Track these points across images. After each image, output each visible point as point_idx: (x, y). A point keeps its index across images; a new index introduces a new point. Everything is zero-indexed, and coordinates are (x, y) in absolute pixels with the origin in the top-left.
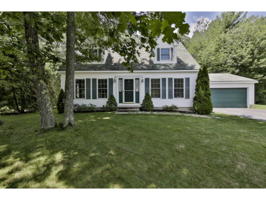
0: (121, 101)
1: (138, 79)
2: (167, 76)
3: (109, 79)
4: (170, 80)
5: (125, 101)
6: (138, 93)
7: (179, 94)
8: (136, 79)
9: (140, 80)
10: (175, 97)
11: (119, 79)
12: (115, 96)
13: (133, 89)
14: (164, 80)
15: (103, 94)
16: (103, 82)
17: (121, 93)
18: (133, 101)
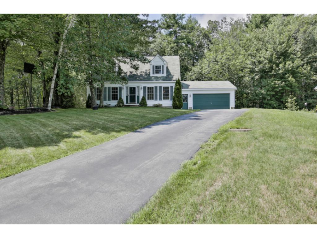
0: (127, 102)
1: (139, 87)
2: (158, 85)
3: (119, 87)
4: (160, 87)
5: (130, 102)
6: (138, 97)
7: (166, 97)
8: (137, 87)
9: (140, 88)
10: (164, 99)
11: (126, 87)
12: (123, 99)
13: (135, 94)
14: (156, 88)
15: (115, 98)
16: (115, 89)
17: (127, 97)
18: (135, 102)
